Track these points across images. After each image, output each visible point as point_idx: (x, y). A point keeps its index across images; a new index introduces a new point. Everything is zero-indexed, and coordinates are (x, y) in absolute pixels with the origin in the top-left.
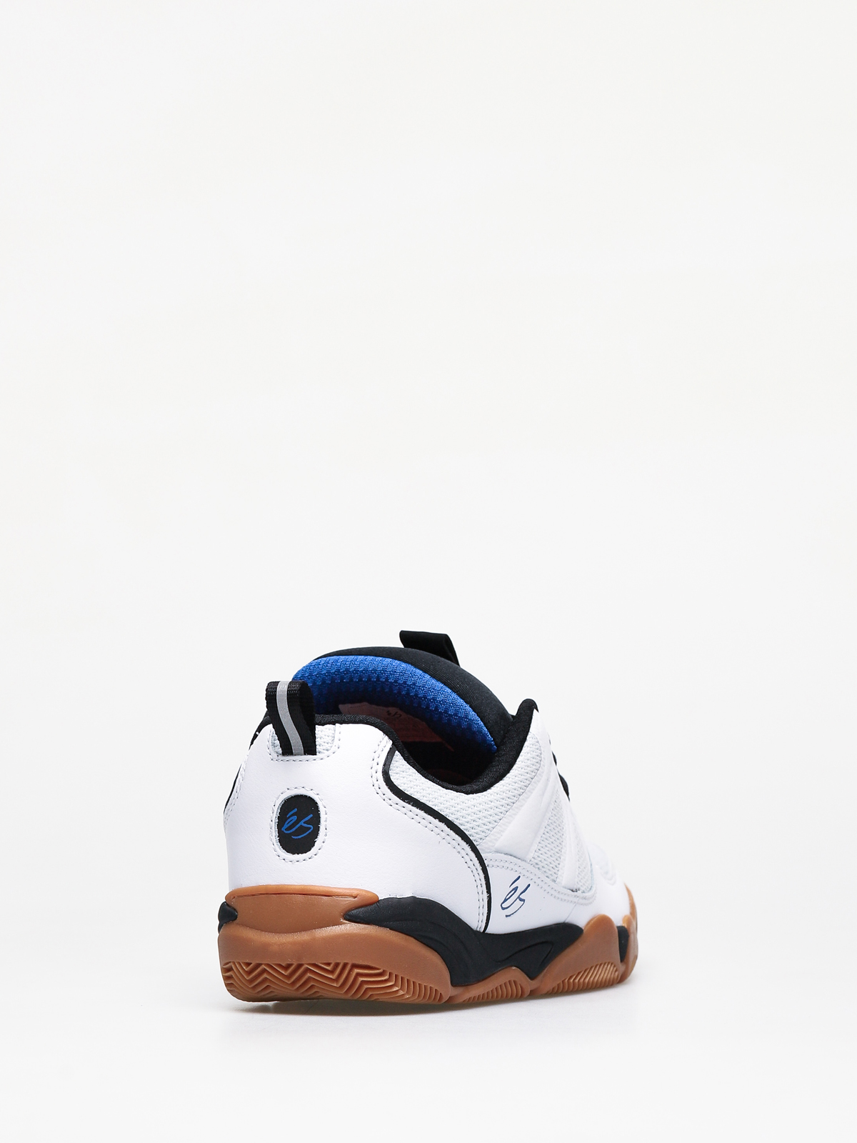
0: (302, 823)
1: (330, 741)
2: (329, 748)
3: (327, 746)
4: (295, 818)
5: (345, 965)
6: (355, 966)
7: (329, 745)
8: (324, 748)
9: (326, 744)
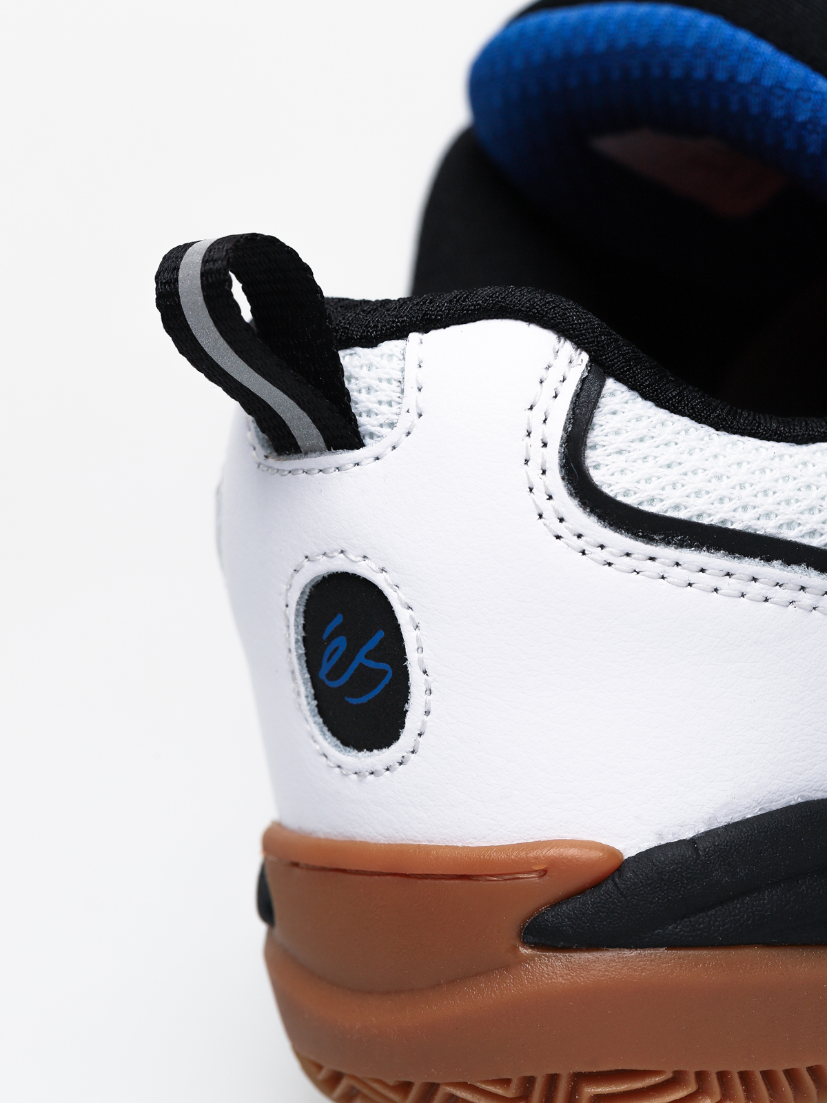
0: (360, 658)
1: (395, 396)
2: (394, 418)
3: (387, 413)
4: (341, 643)
5: (552, 1080)
6: (580, 1079)
7: (395, 408)
8: (381, 419)
9: (385, 408)
